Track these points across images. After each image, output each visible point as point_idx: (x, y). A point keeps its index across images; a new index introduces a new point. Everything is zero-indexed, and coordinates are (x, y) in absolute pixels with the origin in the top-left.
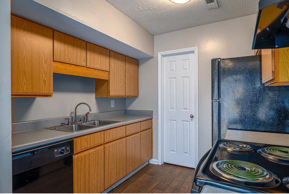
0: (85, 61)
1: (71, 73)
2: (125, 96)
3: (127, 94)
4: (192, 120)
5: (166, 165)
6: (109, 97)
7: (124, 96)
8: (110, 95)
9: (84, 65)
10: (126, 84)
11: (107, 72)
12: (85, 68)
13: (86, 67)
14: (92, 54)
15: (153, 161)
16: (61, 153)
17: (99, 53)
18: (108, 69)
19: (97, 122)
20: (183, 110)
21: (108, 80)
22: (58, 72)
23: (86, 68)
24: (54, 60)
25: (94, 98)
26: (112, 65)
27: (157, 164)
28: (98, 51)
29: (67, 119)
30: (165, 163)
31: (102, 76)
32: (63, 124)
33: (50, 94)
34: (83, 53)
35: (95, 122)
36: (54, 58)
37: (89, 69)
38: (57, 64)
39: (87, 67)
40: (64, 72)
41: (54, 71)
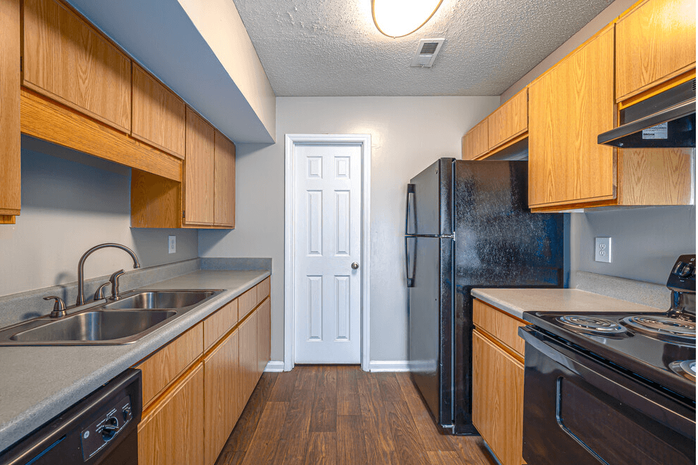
0: (127, 117)
1: (84, 145)
2: (214, 226)
3: (217, 222)
4: (354, 273)
5: (300, 369)
6: (182, 227)
7: (210, 226)
8: (186, 223)
9: (127, 129)
10: (216, 197)
11: (179, 162)
12: (127, 138)
13: (130, 136)
14: (147, 103)
15: (273, 367)
16: (107, 433)
17: (163, 104)
18: (181, 154)
19: (148, 295)
20: (337, 255)
21: (180, 183)
22: (40, 132)
23: (130, 140)
24: (25, 83)
25: (128, 231)
26: (191, 146)
27: (281, 370)
28: (162, 100)
29: (51, 298)
30: (296, 365)
31: (167, 169)
32: (32, 319)
33: (8, 213)
34: (124, 92)
35: (141, 297)
36: (26, 77)
37: (137, 143)
38: (36, 105)
39: (133, 135)
40: (60, 138)
41: (23, 126)
